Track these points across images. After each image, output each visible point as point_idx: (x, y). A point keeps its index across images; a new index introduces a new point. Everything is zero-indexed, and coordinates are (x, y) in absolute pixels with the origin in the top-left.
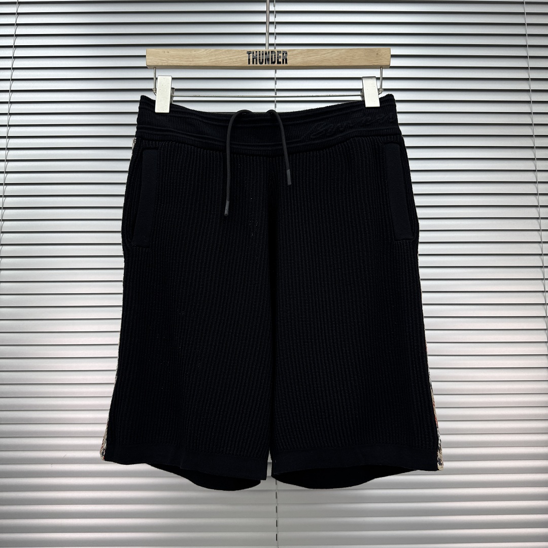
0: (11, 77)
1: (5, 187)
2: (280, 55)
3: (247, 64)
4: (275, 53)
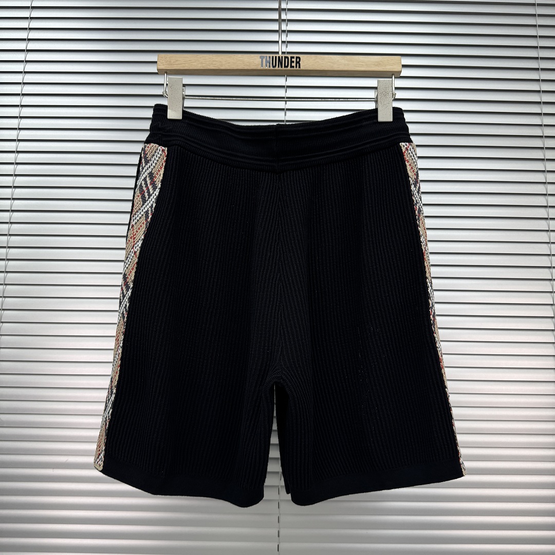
0: (23, 81)
1: (14, 189)
2: (293, 60)
3: (260, 67)
4: (288, 58)
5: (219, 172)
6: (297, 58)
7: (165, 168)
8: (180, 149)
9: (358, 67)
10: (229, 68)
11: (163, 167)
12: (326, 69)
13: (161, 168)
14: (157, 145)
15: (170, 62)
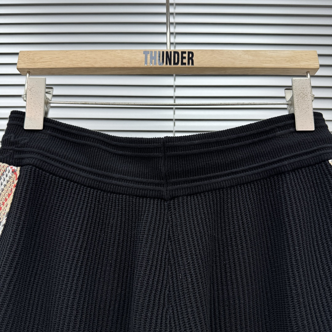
2: (184, 55)
3: (143, 65)
4: (178, 53)
5: (86, 200)
6: (189, 53)
7: (14, 196)
8: (35, 169)
9: (265, 63)
10: (104, 66)
11: (12, 194)
12: (226, 66)
13: (9, 195)
14: (6, 165)
15: (33, 59)
